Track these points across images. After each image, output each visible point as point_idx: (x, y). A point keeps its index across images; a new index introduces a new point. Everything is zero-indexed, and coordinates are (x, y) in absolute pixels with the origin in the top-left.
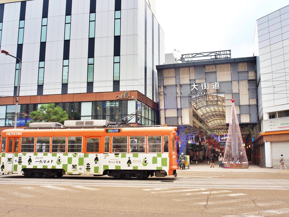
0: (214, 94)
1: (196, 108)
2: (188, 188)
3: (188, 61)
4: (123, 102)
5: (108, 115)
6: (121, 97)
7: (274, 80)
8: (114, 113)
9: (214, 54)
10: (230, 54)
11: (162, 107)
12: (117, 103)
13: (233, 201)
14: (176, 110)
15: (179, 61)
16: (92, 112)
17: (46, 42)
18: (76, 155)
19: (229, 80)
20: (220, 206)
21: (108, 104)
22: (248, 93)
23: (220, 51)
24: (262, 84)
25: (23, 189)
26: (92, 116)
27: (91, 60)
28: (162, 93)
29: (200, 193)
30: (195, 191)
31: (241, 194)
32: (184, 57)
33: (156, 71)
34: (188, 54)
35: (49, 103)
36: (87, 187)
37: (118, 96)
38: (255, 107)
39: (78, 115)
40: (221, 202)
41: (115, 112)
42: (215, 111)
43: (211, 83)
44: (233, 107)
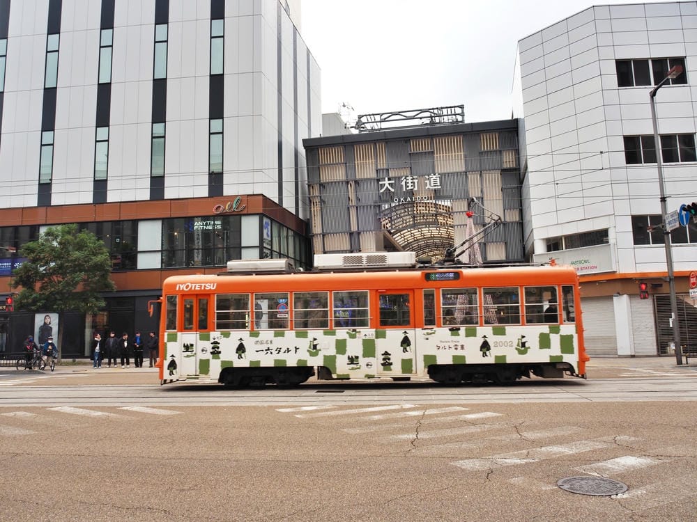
0: (428, 199)
1: (392, 231)
2: (375, 403)
3: (372, 129)
4: (232, 219)
5: (198, 249)
6: (226, 208)
7: (555, 169)
8: (211, 244)
9: (428, 114)
10: (462, 115)
11: (317, 228)
12: (218, 222)
13: (472, 429)
14: (347, 236)
15: (353, 129)
16: (162, 243)
17: (56, 88)
18: (355, 334)
19: (460, 170)
20: (445, 441)
21: (198, 225)
22: (501, 198)
23: (442, 108)
24: (532, 179)
25: (7, 417)
26: (161, 251)
27: (159, 128)
28: (317, 200)
29: (402, 414)
30: (391, 410)
31: (490, 414)
32: (364, 120)
33: (302, 151)
34: (373, 115)
35: (65, 224)
36: (153, 407)
37: (220, 207)
38: (517, 228)
39: (131, 249)
40: (447, 433)
41: (214, 242)
42: (432, 238)
43: (422, 176)
44: (471, 228)
